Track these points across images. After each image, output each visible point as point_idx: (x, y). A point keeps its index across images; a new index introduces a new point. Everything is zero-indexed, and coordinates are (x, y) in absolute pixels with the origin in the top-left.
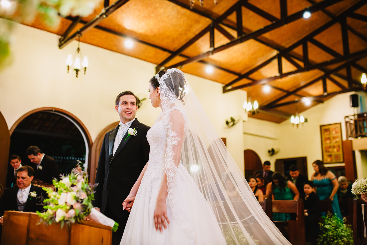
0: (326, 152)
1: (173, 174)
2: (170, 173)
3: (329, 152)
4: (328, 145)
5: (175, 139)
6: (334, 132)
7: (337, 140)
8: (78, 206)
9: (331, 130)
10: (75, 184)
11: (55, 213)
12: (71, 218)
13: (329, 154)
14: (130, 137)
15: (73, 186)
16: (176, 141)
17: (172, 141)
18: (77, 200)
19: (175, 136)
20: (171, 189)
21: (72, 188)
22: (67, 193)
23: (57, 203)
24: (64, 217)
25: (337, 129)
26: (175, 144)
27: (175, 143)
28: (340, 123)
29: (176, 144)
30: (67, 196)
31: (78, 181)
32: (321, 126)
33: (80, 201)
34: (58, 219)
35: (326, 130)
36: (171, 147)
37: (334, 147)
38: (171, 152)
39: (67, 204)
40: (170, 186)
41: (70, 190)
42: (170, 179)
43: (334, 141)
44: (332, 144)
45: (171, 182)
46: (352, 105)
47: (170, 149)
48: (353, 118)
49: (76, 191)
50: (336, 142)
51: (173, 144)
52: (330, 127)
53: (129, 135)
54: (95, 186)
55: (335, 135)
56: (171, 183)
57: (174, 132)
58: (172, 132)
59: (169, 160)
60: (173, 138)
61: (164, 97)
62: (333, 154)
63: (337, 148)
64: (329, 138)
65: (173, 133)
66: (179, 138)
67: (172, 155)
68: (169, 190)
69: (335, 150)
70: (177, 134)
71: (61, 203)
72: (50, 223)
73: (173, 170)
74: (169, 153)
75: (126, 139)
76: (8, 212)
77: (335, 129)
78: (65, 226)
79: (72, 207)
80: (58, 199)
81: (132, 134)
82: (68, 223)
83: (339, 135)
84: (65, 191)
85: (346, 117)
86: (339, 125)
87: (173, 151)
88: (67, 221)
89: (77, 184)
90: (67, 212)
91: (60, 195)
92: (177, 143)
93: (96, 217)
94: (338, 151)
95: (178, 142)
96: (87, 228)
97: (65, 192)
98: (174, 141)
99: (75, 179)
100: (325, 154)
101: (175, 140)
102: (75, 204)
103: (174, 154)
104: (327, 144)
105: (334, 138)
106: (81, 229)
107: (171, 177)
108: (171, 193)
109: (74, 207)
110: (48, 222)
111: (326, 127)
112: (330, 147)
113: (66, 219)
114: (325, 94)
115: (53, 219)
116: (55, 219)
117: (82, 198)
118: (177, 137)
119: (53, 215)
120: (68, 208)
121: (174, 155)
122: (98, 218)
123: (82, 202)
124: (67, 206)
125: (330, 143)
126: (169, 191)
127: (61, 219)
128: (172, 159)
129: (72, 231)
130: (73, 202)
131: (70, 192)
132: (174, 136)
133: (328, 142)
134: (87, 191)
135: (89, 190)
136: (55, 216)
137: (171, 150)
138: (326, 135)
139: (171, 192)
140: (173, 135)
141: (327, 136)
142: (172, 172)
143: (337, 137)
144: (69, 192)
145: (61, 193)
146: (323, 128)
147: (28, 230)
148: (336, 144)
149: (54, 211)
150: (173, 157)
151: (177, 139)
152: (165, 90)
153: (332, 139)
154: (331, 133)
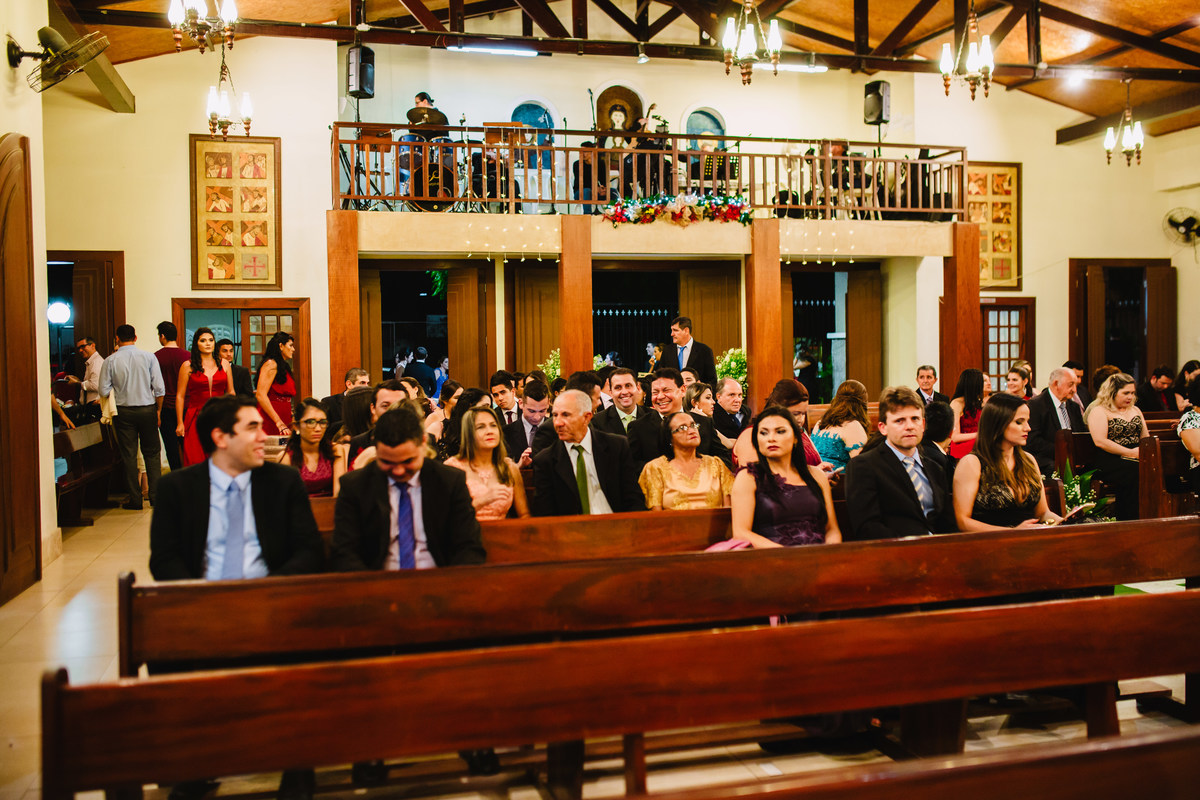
0: (211, 241)
3: (223, 243)
4: (222, 217)
6: (249, 171)
7: (260, 202)
13: (223, 250)
28: (277, 142)
32: (194, 138)
37: (244, 227)
43: (247, 206)
44: (236, 217)
50: (254, 210)
52: (233, 147)
62: (239, 252)
63: (258, 230)
64: (226, 192)
69: (249, 239)
83: (268, 183)
86: (269, 147)
94: (259, 243)
100: (204, 249)
104: (215, 210)
112: (229, 225)
125: (230, 210)
133: (222, 204)
141: (221, 183)
143: (262, 192)
146: (203, 146)
148: (253, 217)
153: (237, 195)
154: (236, 174)
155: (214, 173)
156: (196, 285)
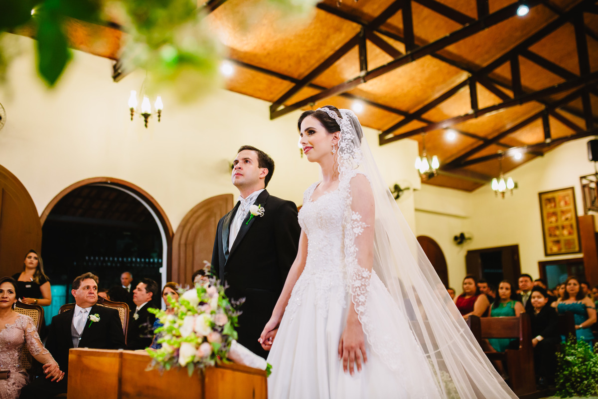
0: (550, 235)
1: (359, 281)
2: (355, 280)
3: (555, 236)
4: (554, 225)
5: (359, 225)
6: (562, 203)
7: (569, 215)
8: (215, 337)
9: (557, 200)
10: (205, 300)
11: (178, 350)
12: (206, 358)
13: (555, 239)
14: (254, 219)
15: (202, 303)
16: (360, 227)
17: (353, 228)
18: (214, 327)
19: (359, 219)
20: (361, 306)
21: (200, 307)
22: (194, 315)
23: (177, 334)
24: (194, 356)
25: (567, 199)
26: (358, 234)
27: (358, 231)
28: (572, 188)
29: (360, 234)
30: (195, 321)
31: (211, 296)
32: (540, 194)
33: (219, 329)
34: (183, 361)
35: (549, 200)
36: (351, 237)
37: (563, 227)
38: (353, 246)
39: (197, 334)
40: (357, 302)
41: (199, 311)
42: (356, 291)
43: (563, 218)
44: (560, 223)
45: (358, 295)
46: (591, 157)
47: (350, 240)
48: (593, 178)
49: (209, 311)
50: (567, 219)
51: (355, 234)
52: (556, 195)
53: (251, 217)
54: (240, 303)
55: (564, 208)
56: (357, 297)
57: (357, 213)
58: (354, 212)
59: (350, 259)
60: (355, 223)
61: (345, 153)
62: (562, 239)
63: (569, 228)
64: (554, 214)
65: (356, 215)
66: (364, 223)
67: (354, 252)
68: (358, 309)
69: (565, 232)
70: (361, 217)
71: (186, 332)
72: (168, 367)
73: (357, 276)
74: (350, 247)
75: (247, 223)
76: (76, 351)
77: (564, 197)
78: (195, 372)
79: (205, 339)
80: (180, 326)
81: (257, 214)
82: (202, 366)
83: (571, 207)
84: (189, 313)
85: (582, 178)
86: (570, 192)
87: (355, 245)
88: (198, 362)
89: (209, 302)
90: (197, 348)
91: (182, 319)
92: (362, 232)
93: (238, 355)
94: (570, 233)
95: (363, 230)
96: (229, 374)
97: (190, 315)
98: (356, 228)
99: (205, 291)
100: (549, 239)
101: (358, 227)
102: (210, 335)
103: (357, 249)
104: (551, 222)
105: (563, 212)
106: (220, 375)
107: (357, 288)
108: (361, 313)
109: (209, 339)
110: (164, 366)
111: (550, 196)
112: (557, 228)
113: (196, 360)
114: (548, 141)
115: (175, 361)
116: (177, 361)
117: (221, 324)
118: (361, 222)
119: (173, 353)
120: (200, 340)
121: (357, 251)
122: (242, 357)
123: (222, 330)
124: (198, 337)
125: (557, 221)
126: (358, 311)
127: (189, 359)
128: (355, 259)
129: (207, 380)
130: (207, 332)
131: (199, 314)
132: (356, 220)
133: (553, 219)
134: (227, 311)
135: (229, 310)
136: (178, 355)
137: (353, 244)
138: (549, 208)
139: (363, 311)
140: (354, 219)
141: (552, 210)
142: (357, 279)
143: (568, 211)
144: (196, 315)
145: (183, 317)
146: (544, 197)
147: (120, 380)
148: (567, 223)
149: (176, 346)
150: (356, 254)
151: (361, 226)
152: (347, 143)
153: (559, 214)
154: (557, 205)
155: (549, 206)
156: (547, 255)
